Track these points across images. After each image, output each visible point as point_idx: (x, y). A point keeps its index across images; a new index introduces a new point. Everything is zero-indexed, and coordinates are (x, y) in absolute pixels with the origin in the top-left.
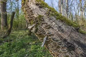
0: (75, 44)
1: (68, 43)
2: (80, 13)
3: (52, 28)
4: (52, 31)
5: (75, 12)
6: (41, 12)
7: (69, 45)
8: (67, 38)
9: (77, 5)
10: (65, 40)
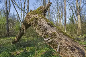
0: (74, 48)
1: (72, 47)
2: (59, 21)
3: (62, 40)
4: (62, 42)
5: (55, 20)
6: (53, 30)
7: (72, 48)
8: (70, 45)
9: (56, 14)
10: (70, 46)
